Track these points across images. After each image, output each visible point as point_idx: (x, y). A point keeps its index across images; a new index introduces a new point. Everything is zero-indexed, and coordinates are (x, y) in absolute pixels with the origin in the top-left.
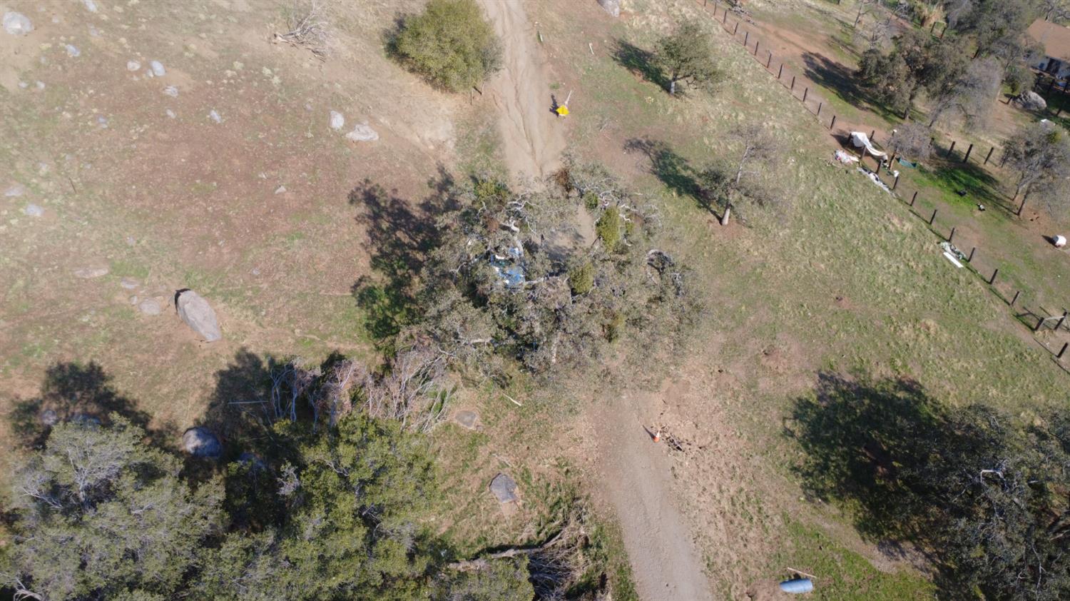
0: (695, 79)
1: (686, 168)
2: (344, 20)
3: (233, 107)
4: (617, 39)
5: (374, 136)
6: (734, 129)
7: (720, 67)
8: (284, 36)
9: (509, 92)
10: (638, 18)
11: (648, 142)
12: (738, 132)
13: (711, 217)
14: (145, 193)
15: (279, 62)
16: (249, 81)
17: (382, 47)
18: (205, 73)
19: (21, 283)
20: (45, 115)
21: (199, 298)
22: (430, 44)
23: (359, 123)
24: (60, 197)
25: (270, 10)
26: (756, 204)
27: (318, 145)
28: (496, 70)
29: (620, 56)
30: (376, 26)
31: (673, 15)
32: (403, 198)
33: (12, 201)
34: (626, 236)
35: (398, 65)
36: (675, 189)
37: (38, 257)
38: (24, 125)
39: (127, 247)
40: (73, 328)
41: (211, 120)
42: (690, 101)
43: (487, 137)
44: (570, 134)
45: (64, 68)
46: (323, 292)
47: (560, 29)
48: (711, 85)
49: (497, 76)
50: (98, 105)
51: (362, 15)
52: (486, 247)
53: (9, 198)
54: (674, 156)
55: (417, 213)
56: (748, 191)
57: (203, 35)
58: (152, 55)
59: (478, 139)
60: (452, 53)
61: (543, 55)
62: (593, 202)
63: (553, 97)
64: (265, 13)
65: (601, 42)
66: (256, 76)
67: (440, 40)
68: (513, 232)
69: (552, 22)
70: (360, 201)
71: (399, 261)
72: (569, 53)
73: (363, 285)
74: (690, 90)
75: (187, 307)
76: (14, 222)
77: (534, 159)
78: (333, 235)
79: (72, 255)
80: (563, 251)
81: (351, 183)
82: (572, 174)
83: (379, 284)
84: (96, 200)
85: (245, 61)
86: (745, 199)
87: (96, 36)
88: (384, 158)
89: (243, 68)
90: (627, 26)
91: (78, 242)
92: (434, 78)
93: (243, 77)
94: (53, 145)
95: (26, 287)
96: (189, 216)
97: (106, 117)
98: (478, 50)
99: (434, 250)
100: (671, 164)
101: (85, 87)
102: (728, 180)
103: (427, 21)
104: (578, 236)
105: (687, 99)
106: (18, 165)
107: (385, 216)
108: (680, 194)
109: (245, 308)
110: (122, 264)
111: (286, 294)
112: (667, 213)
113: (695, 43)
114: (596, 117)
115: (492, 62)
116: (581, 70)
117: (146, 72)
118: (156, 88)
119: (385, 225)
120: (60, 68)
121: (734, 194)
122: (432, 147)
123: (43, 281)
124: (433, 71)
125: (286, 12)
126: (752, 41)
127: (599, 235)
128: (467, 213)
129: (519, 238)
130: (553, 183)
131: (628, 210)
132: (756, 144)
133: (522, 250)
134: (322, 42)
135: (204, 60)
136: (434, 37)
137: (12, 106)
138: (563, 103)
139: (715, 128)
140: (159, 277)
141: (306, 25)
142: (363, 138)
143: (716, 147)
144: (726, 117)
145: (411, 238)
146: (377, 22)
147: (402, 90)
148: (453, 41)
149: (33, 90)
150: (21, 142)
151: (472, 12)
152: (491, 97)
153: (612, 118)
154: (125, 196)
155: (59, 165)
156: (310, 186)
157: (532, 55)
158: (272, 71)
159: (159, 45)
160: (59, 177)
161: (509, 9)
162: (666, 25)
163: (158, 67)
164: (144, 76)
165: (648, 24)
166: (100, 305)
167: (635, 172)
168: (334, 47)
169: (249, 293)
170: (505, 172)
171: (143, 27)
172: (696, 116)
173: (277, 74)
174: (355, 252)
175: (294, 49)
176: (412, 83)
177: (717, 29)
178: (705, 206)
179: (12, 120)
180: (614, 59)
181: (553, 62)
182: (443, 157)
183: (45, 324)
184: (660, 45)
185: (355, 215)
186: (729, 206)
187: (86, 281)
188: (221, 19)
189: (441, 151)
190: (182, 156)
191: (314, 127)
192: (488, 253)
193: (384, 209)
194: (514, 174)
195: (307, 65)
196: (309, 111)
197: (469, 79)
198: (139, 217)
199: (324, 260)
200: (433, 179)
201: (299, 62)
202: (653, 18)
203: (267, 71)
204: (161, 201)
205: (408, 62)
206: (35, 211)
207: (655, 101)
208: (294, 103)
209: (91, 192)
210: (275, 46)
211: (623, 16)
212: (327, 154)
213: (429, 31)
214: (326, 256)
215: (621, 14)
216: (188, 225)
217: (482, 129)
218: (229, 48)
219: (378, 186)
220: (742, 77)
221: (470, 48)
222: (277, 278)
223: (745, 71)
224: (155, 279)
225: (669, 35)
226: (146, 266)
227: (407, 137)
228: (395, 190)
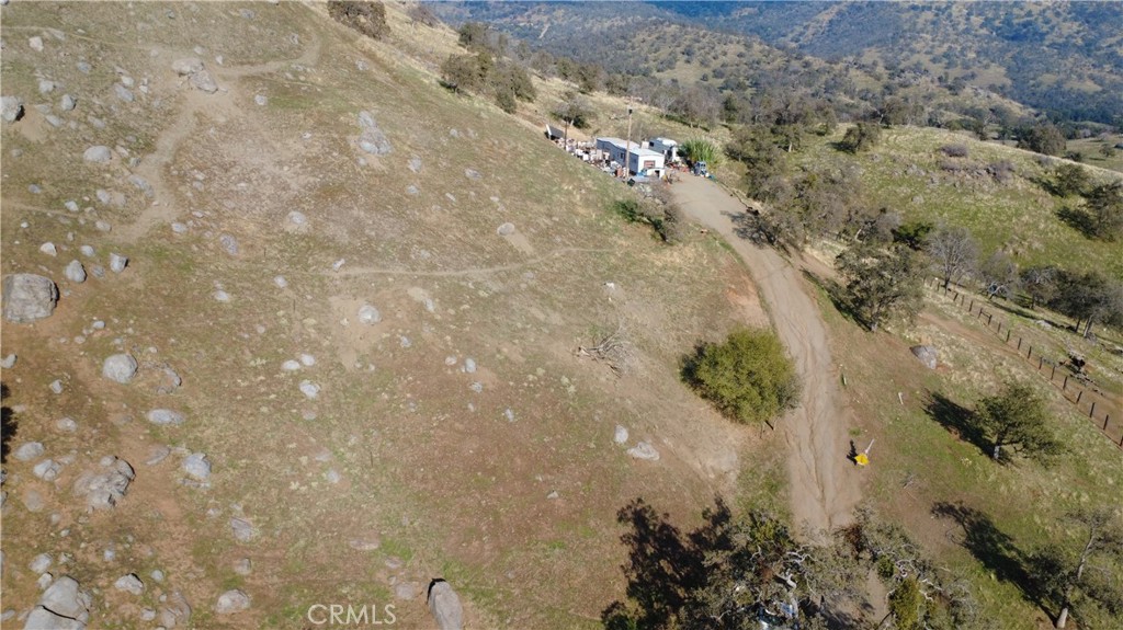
0: (1024, 446)
1: (1010, 548)
2: (647, 341)
3: (527, 408)
4: (932, 392)
5: (655, 456)
6: (1075, 513)
7: (1057, 437)
8: (588, 350)
9: (804, 432)
10: (958, 372)
11: (962, 509)
12: (1080, 516)
13: (1041, 613)
14: (430, 477)
15: (578, 373)
16: (547, 386)
17: (678, 371)
18: (509, 375)
19: (302, 543)
20: (368, 394)
21: (451, 591)
22: (727, 373)
23: (643, 441)
24: (359, 468)
25: (580, 325)
26: (1104, 610)
27: (598, 456)
28: (792, 407)
29: (934, 410)
30: (676, 350)
31: (1001, 374)
32: (673, 525)
33: (319, 465)
34: (926, 618)
35: (691, 389)
36: (994, 571)
37: (323, 522)
38: (349, 400)
39: (401, 525)
40: (331, 597)
41: (505, 418)
42: (1018, 470)
43: (774, 474)
44: (868, 486)
45: (394, 356)
46: (572, 611)
47: (867, 375)
48: (1045, 456)
49: (792, 413)
50: (413, 391)
51: (664, 339)
52: (756, 598)
53: (317, 462)
54: (995, 531)
55: (686, 543)
56: (1093, 591)
57: (516, 341)
58: (469, 354)
59: (763, 476)
60: (748, 385)
61: (845, 399)
62: (888, 570)
63: (852, 443)
64: (575, 328)
65: (913, 392)
66: (555, 383)
67: (737, 371)
68: (789, 587)
69: (859, 367)
70: (629, 520)
71: (657, 593)
72: (875, 399)
73: (616, 612)
74: (1019, 458)
75: (438, 598)
76: (314, 484)
77: (824, 506)
78: (595, 551)
79: (352, 525)
80: (846, 619)
81: (623, 500)
82: (865, 532)
83: (632, 614)
84: (387, 476)
85: (547, 369)
86: (1090, 600)
87: (428, 332)
88: (661, 480)
89: (544, 375)
90: (944, 380)
91: (360, 513)
92: (725, 407)
93: (542, 383)
94: (366, 420)
95: (305, 548)
96: (463, 506)
97: (416, 403)
98: (775, 385)
99: (697, 589)
100: (990, 540)
101: (406, 374)
102: (1066, 572)
103: (727, 352)
104: (866, 605)
105: (1014, 468)
106: (333, 434)
107: (652, 541)
108: (1000, 578)
109: (491, 611)
110: (392, 542)
111: (535, 605)
112: (982, 599)
113: (1025, 407)
114: (901, 471)
115: (788, 398)
116: (886, 419)
117: (459, 368)
118: (465, 383)
119: (650, 550)
120: (391, 355)
121: (1073, 590)
122: (712, 476)
123: (321, 545)
124: (725, 400)
125: (594, 328)
126: (1101, 413)
127: (893, 610)
128: (738, 555)
129: (795, 595)
130: (842, 539)
131: (930, 587)
132: (1105, 534)
133: (796, 609)
134: (622, 360)
135: (512, 363)
136: (731, 367)
137: (344, 381)
138: (863, 451)
139: (1049, 505)
140: (421, 562)
141: (610, 342)
142: (643, 456)
143: (1050, 528)
144: (1064, 496)
145: (675, 569)
146: (678, 346)
147: (690, 415)
148: (750, 373)
149: (365, 370)
150: (341, 415)
151: (773, 348)
152: (783, 433)
153: (919, 476)
154: (412, 476)
155: (366, 439)
156: (583, 497)
157: (833, 397)
158: (570, 380)
159: (477, 345)
160: (362, 450)
161: (813, 348)
162: (991, 383)
163: (471, 364)
164: (457, 370)
165: (969, 380)
166: (362, 579)
167: (943, 541)
168: (631, 365)
169: (500, 596)
170: (788, 515)
171: (468, 329)
172: (1024, 488)
173: (574, 384)
174: (613, 574)
175: (594, 362)
176: (703, 409)
177: (1054, 394)
178: (1033, 599)
179: (341, 394)
180: (927, 413)
181: (854, 405)
182: (723, 488)
183: (310, 587)
184: (983, 404)
185: (621, 535)
186: (1066, 604)
187: (357, 553)
188: (534, 329)
189: (722, 482)
190: (470, 447)
191: (597, 439)
192: (758, 605)
193: (652, 533)
194: (798, 520)
195: (603, 379)
196: (597, 423)
197: (762, 412)
198: (419, 499)
199: (580, 576)
200: (708, 510)
201: (596, 375)
202: (976, 375)
203: (565, 380)
204: (442, 487)
205: (702, 388)
206: (334, 478)
207: (974, 464)
208: (584, 413)
209: (385, 468)
210: (577, 358)
211: (940, 369)
212: (606, 466)
213: (727, 362)
214: (583, 573)
215: (938, 366)
216: (461, 515)
217: (768, 466)
218: (535, 356)
219: (650, 507)
220: (1086, 452)
221: (767, 382)
222: (530, 585)
223: (1090, 445)
224: (416, 563)
225: (995, 395)
226: (412, 549)
227: (687, 461)
228: (667, 515)
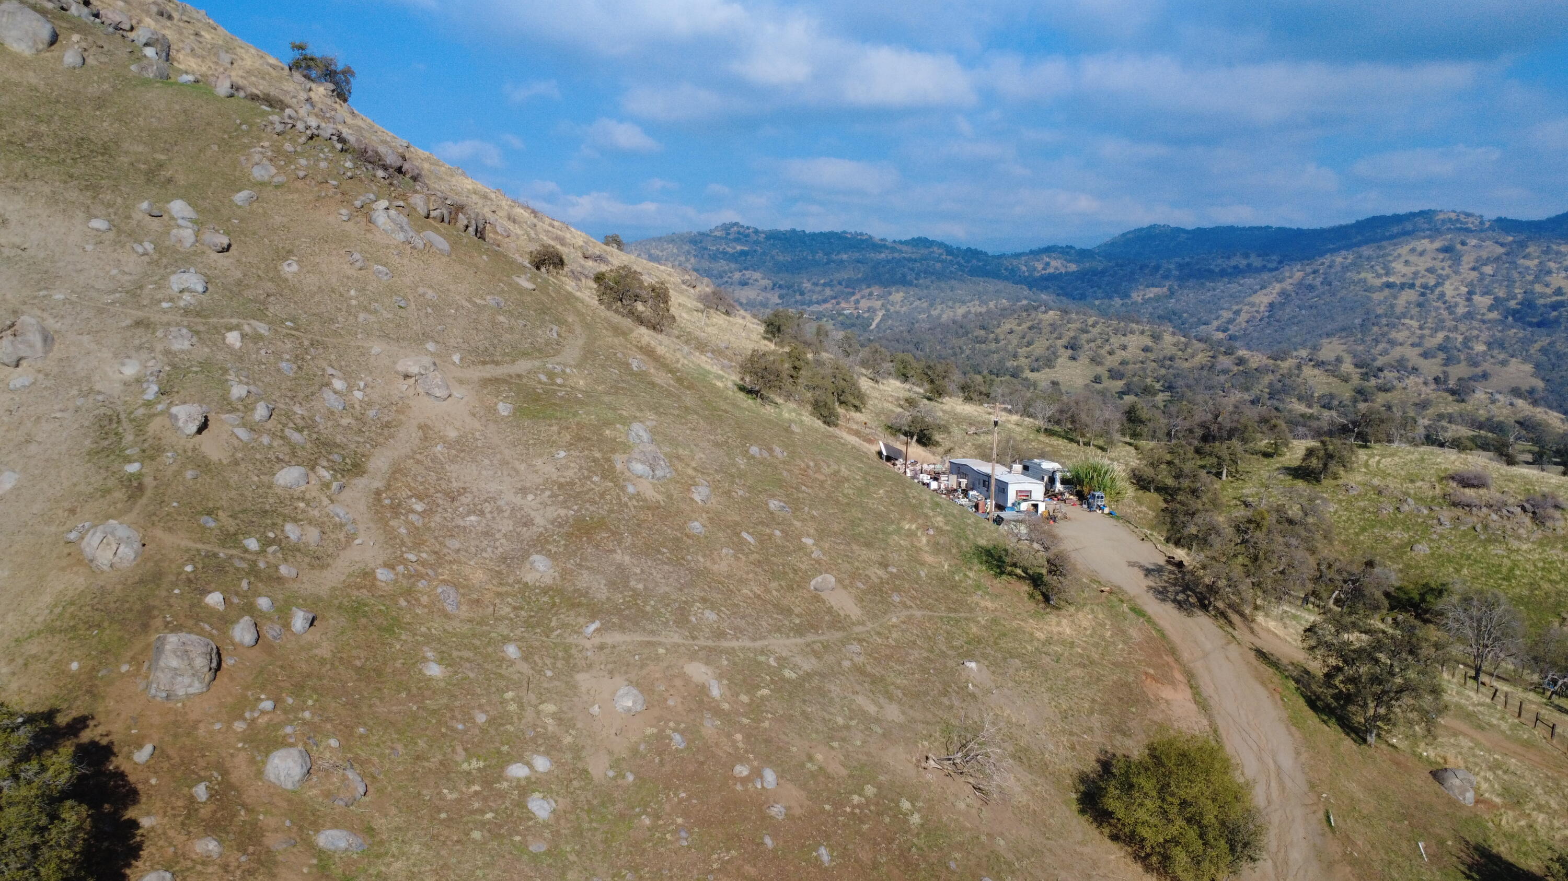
2: (1026, 750)
3: (850, 847)
4: (1472, 843)
8: (939, 761)
10: (1511, 813)
15: (925, 794)
16: (880, 814)
17: (1074, 796)
18: (824, 794)
20: (622, 816)
22: (1148, 802)
25: (928, 723)
28: (1253, 860)
29: (1478, 873)
30: (1069, 765)
35: (1095, 825)
38: (594, 825)
41: (818, 861)
45: (661, 761)
49: (1253, 869)
50: (686, 814)
51: (1051, 747)
57: (835, 744)
58: (767, 761)
60: (1180, 822)
61: (1334, 848)
64: (920, 727)
65: (1441, 842)
66: (890, 809)
67: (1163, 800)
69: (1352, 799)
72: (1382, 852)
85: (880, 787)
87: (710, 727)
89: (876, 795)
90: (1490, 824)
92: (1148, 855)
93: (872, 808)
94: (617, 856)
97: (690, 832)
98: (1223, 823)
101: (677, 789)
103: (1147, 769)
106: (570, 875)
115: (1245, 845)
117: (753, 781)
118: (761, 802)
120: (657, 760)
124: (1147, 845)
125: (947, 729)
134: (990, 777)
135: (828, 777)
136: (1154, 793)
137: (590, 797)
141: (972, 750)
146: (1073, 759)
147: (1095, 866)
148: (1184, 804)
149: (620, 782)
150: (583, 847)
151: (1217, 766)
157: (1315, 846)
158: (913, 805)
159: (779, 748)
161: (1279, 768)
163: (770, 776)
164: (750, 785)
165: (1530, 826)
168: (1004, 785)
171: (766, 724)
173: (919, 811)
175: (948, 779)
176: (1113, 857)
179: (584, 815)
180: (1467, 876)
181: (1353, 863)
184: (1557, 866)
188: (861, 727)
195: (962, 806)
196: (953, 872)
197: (1206, 865)
201: (952, 798)
202: (1541, 818)
203: (906, 805)
205: (1110, 825)
208: (933, 857)
210: (923, 772)
211: (1481, 806)
213: (1147, 784)
215: (1477, 802)
218: (862, 767)
221: (1210, 818)
